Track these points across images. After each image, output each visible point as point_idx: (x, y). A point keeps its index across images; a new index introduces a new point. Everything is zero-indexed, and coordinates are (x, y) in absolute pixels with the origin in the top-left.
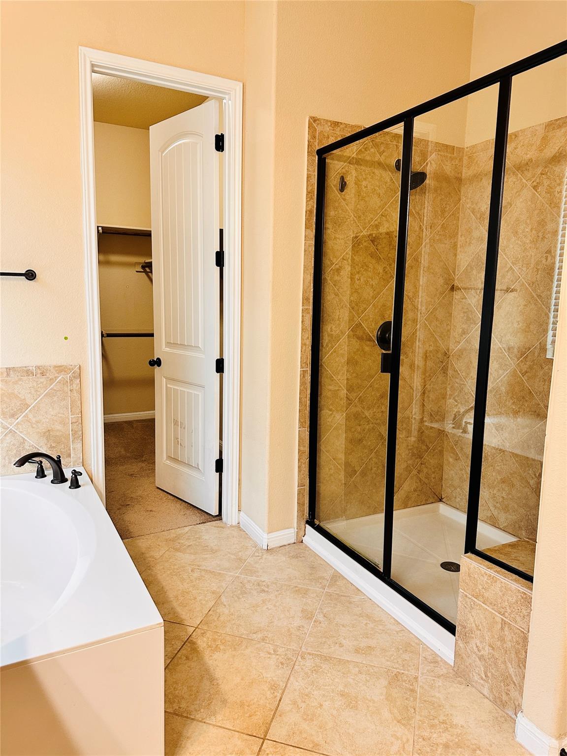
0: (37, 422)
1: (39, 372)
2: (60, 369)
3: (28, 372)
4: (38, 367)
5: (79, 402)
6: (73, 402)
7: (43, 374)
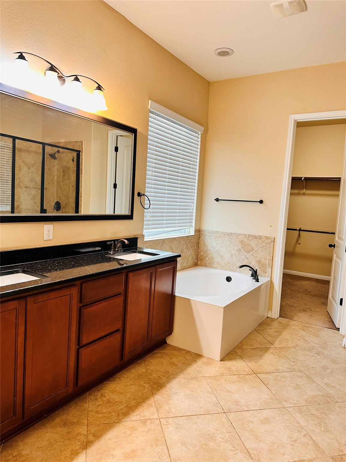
0: (256, 256)
1: (259, 238)
2: (267, 238)
3: (255, 237)
4: (259, 236)
5: (272, 252)
6: (270, 251)
7: (260, 239)
